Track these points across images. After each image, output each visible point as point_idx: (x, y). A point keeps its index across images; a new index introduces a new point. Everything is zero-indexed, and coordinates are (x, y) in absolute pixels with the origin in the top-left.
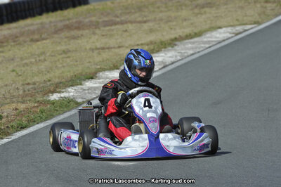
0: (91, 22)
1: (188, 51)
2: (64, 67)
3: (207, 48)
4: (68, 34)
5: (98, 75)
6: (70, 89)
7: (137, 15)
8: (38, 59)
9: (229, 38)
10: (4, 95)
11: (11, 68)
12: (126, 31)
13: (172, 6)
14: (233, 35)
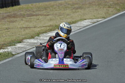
2: (6, 36)
3: (78, 29)
4: (9, 20)
5: (23, 41)
6: (9, 48)
7: (44, 11)
9: (90, 25)
12: (38, 19)
13: (62, 8)
14: (92, 23)
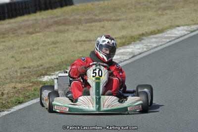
0: (75, 19)
1: (152, 44)
2: (53, 55)
3: (168, 42)
4: (56, 29)
6: (57, 73)
7: (112, 14)
8: (32, 48)
9: (186, 35)
10: (5, 76)
11: (11, 54)
12: (103, 27)
13: (140, 8)
14: (189, 32)
